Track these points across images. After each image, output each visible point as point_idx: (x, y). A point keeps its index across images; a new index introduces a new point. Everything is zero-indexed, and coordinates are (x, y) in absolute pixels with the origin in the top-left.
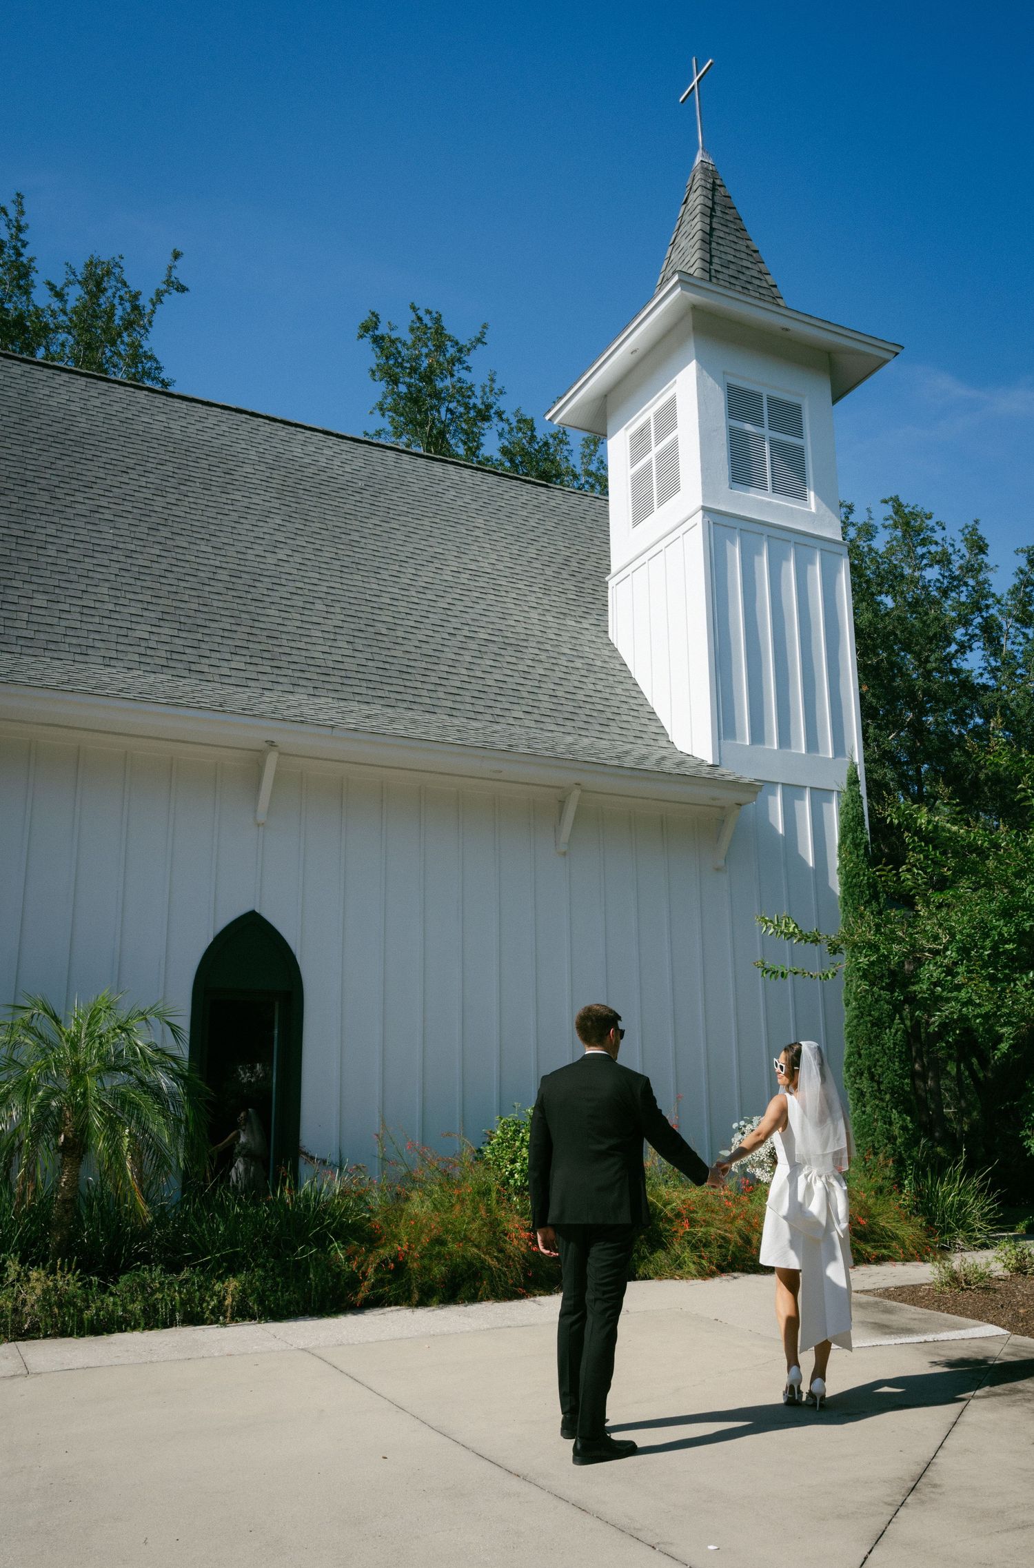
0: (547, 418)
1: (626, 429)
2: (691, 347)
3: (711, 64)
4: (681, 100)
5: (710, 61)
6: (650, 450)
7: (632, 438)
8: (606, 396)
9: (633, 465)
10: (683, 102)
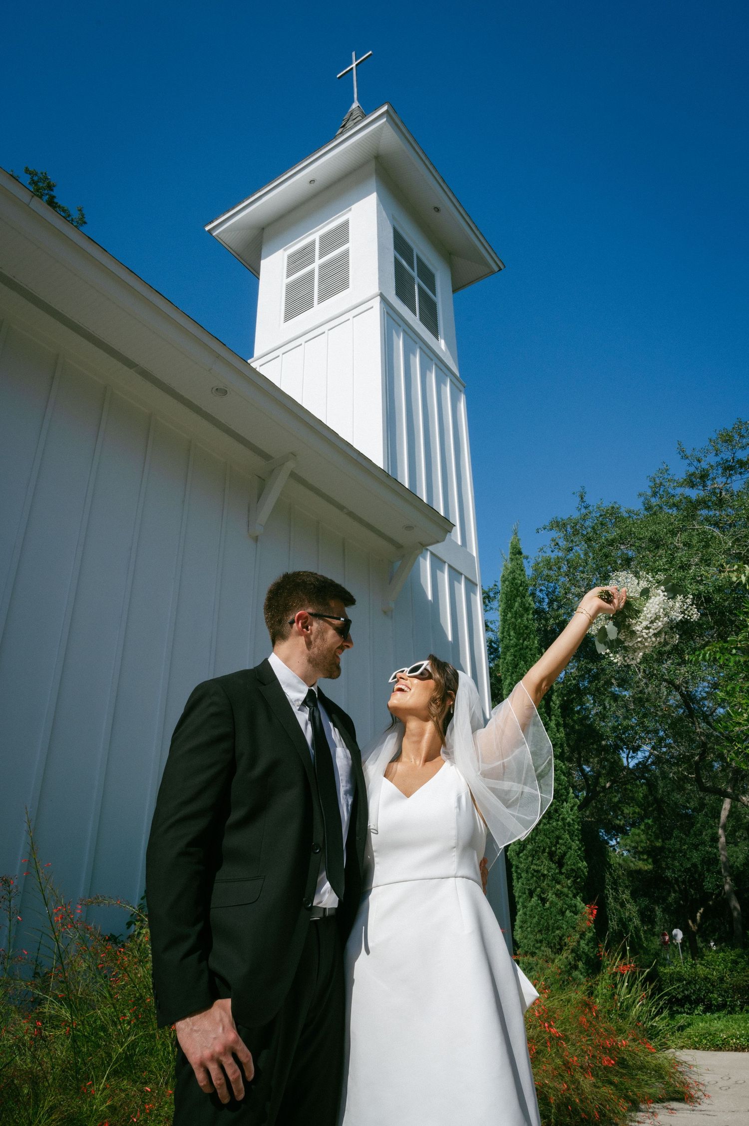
0: (207, 228)
1: (285, 250)
2: (373, 182)
3: (371, 55)
4: (338, 76)
5: (370, 52)
6: (313, 261)
7: (289, 257)
8: (263, 229)
9: (288, 276)
10: (339, 78)
